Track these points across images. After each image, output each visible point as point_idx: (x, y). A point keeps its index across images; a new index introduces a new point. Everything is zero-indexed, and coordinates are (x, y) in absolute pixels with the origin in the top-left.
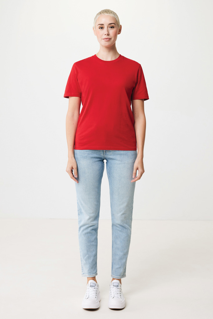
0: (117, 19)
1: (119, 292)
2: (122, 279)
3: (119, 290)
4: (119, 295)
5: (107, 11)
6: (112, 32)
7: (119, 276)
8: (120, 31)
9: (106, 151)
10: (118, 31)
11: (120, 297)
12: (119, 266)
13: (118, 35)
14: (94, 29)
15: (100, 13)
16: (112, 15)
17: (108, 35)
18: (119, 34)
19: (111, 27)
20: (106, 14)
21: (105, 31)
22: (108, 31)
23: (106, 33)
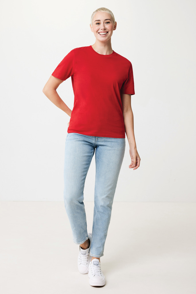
0: (112, 15)
1: (99, 270)
2: (101, 258)
3: (99, 268)
4: (99, 273)
5: (103, 9)
6: (108, 26)
7: (99, 255)
8: (115, 27)
9: (98, 138)
10: (113, 27)
11: (101, 275)
12: (100, 246)
13: (114, 31)
14: (91, 25)
15: (97, 11)
16: (107, 12)
17: (105, 29)
18: (114, 29)
19: (108, 23)
20: (102, 11)
21: (101, 26)
22: (104, 26)
23: (103, 28)
